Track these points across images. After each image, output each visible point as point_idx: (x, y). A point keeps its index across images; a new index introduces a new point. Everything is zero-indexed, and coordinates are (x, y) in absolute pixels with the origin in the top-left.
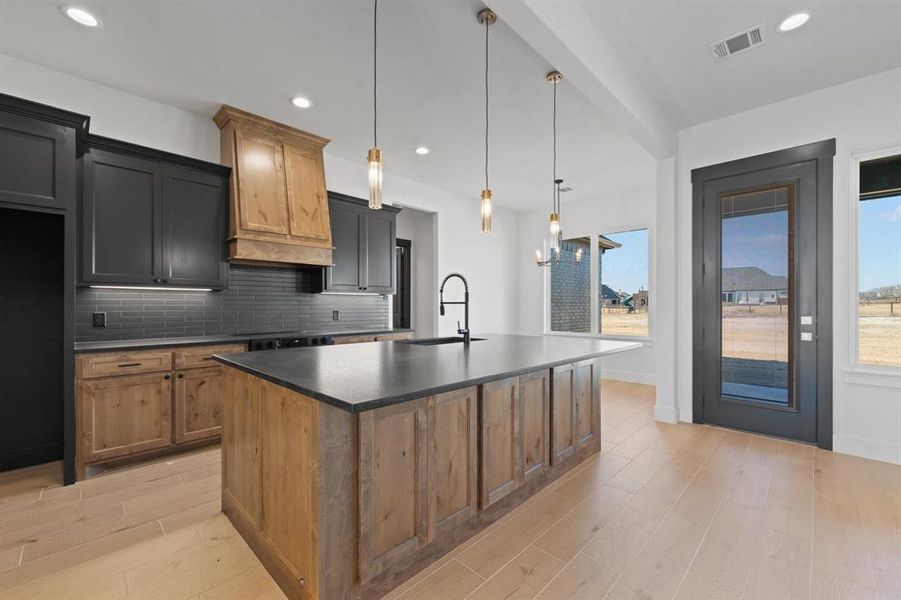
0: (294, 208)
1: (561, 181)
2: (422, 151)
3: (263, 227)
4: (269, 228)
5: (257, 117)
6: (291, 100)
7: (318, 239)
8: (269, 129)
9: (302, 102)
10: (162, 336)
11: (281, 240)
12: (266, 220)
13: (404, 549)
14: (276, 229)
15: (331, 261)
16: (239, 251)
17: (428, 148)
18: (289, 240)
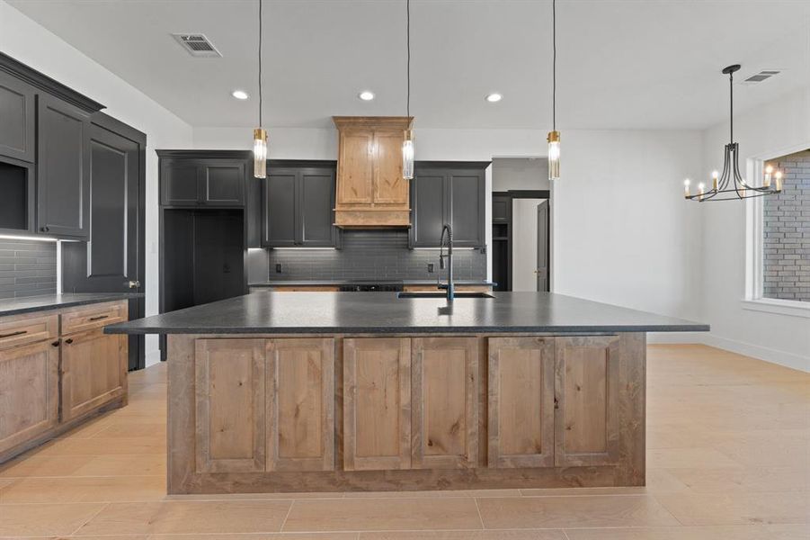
0: (378, 181)
1: (737, 67)
2: (495, 98)
3: (354, 199)
4: (358, 200)
5: (355, 118)
6: (359, 97)
7: (396, 204)
8: (365, 124)
9: (367, 96)
10: (309, 279)
11: (367, 209)
12: (356, 194)
13: (239, 464)
14: (363, 200)
15: (408, 220)
16: (337, 220)
17: (500, 93)
18: (373, 208)
